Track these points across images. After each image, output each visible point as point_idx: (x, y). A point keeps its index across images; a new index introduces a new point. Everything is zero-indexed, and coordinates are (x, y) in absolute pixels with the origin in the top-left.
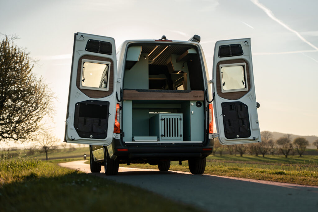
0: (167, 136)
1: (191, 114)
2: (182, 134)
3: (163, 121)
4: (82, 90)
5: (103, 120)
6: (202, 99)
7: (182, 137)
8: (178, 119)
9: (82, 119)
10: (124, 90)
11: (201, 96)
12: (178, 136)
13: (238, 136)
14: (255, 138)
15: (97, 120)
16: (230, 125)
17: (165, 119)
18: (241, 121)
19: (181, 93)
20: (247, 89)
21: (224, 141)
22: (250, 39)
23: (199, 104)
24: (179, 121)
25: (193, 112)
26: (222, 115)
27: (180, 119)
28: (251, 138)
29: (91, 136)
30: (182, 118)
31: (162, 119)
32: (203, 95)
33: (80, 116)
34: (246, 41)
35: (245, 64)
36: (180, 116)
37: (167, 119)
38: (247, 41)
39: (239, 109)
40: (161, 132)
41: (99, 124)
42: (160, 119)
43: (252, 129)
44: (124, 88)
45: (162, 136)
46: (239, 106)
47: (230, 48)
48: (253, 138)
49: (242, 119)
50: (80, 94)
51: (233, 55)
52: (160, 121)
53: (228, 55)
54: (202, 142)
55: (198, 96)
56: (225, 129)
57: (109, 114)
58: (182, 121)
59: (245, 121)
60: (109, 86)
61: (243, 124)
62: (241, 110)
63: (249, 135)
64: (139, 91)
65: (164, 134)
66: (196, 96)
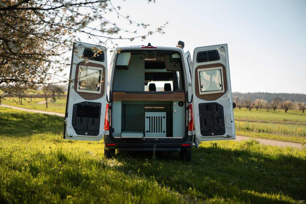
0: (152, 132)
1: (173, 112)
2: (165, 130)
3: (149, 118)
4: (79, 93)
5: (96, 119)
6: (183, 100)
7: (165, 133)
8: (161, 117)
9: (79, 118)
10: (114, 92)
11: (182, 97)
12: (161, 132)
13: (213, 134)
14: (229, 135)
15: (91, 119)
16: (206, 123)
17: (150, 117)
18: (216, 120)
19: (164, 94)
20: (223, 91)
21: (200, 138)
22: (227, 44)
23: (181, 104)
24: (163, 119)
25: (175, 111)
26: (199, 115)
27: (164, 117)
28: (225, 135)
29: (86, 133)
30: (165, 116)
31: (147, 117)
32: (184, 96)
33: (78, 115)
34: (222, 47)
35: (221, 68)
36: (164, 114)
37: (152, 117)
38: (224, 47)
39: (215, 110)
40: (147, 128)
41: (93, 123)
42: (146, 117)
43: (227, 128)
44: (114, 90)
45: (147, 132)
46: (215, 107)
47: (207, 54)
48: (227, 135)
49: (218, 119)
50: (77, 96)
51: (210, 60)
52: (146, 119)
53: (205, 60)
54: (182, 138)
55: (179, 97)
56: (201, 127)
57: (101, 114)
58: (165, 119)
59: (220, 120)
60: (101, 89)
61: (218, 123)
62: (217, 110)
63: (224, 133)
64: (127, 92)
65: (149, 131)
66: (177, 97)
